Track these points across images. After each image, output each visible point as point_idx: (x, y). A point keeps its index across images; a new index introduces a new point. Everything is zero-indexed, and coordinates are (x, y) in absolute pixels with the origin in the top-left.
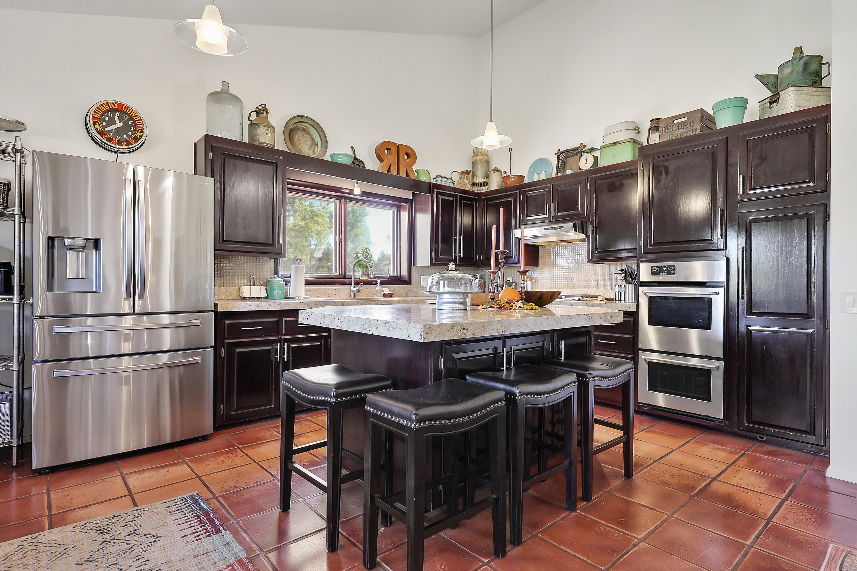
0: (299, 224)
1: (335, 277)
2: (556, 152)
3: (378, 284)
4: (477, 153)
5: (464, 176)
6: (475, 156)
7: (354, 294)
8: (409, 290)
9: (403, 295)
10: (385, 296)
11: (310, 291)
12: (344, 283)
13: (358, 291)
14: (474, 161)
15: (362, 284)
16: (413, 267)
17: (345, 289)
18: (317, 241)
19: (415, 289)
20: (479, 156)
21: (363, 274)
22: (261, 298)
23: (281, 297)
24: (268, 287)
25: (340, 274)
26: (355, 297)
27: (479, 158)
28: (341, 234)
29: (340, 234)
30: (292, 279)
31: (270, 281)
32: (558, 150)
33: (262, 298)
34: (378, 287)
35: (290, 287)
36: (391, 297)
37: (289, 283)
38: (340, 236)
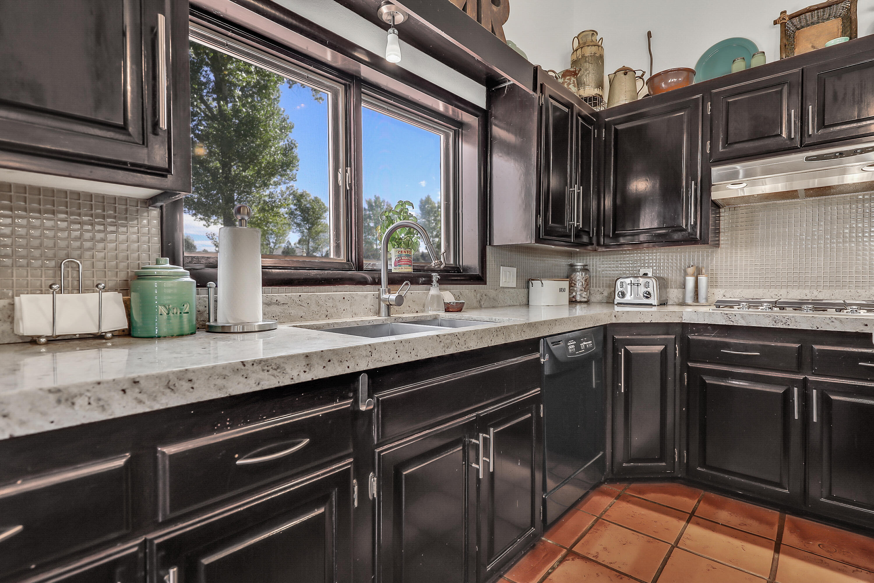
0: (255, 215)
1: (337, 266)
2: (777, 16)
3: (434, 283)
4: (585, 43)
5: (570, 79)
6: (582, 48)
7: (389, 306)
8: (484, 295)
9: (475, 305)
10: (448, 308)
11: (277, 303)
12: (363, 282)
13: (400, 300)
14: (580, 57)
15: (407, 284)
16: (488, 249)
17: (366, 297)
18: (276, 238)
19: (492, 293)
20: (589, 48)
21: (399, 261)
22: (99, 337)
23: (181, 328)
24: (134, 297)
25: (348, 260)
26: (389, 315)
27: (588, 51)
28: (351, 167)
29: (347, 166)
30: (221, 272)
31: (140, 277)
32: (782, 13)
33: (109, 335)
34: (434, 290)
35: (216, 293)
36: (460, 310)
37: (211, 284)
38: (346, 172)
